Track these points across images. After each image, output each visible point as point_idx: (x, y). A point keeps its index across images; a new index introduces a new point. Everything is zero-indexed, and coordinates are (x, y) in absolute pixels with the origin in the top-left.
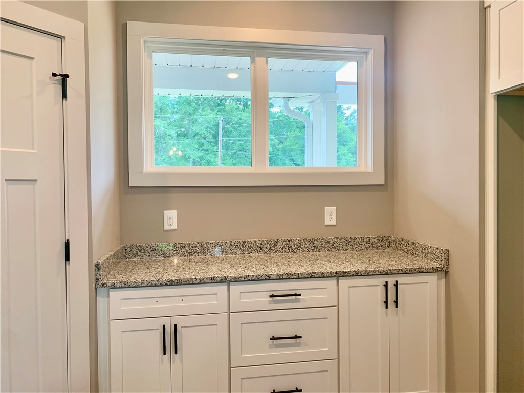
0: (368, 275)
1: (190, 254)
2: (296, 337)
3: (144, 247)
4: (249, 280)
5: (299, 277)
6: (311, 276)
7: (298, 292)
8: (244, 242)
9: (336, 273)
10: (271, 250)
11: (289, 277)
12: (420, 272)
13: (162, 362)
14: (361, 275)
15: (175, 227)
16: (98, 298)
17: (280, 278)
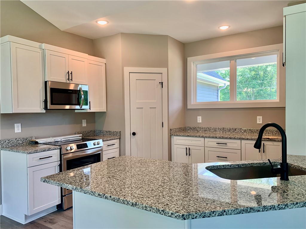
0: (252, 140)
1: (205, 131)
2: (226, 158)
3: (191, 128)
4: (210, 138)
5: (226, 138)
6: (230, 138)
7: (226, 143)
8: (223, 128)
9: (240, 138)
10: (233, 132)
11: (223, 138)
12: (274, 141)
13: (186, 158)
14: (249, 140)
15: (201, 122)
16: (172, 138)
17: (220, 138)
